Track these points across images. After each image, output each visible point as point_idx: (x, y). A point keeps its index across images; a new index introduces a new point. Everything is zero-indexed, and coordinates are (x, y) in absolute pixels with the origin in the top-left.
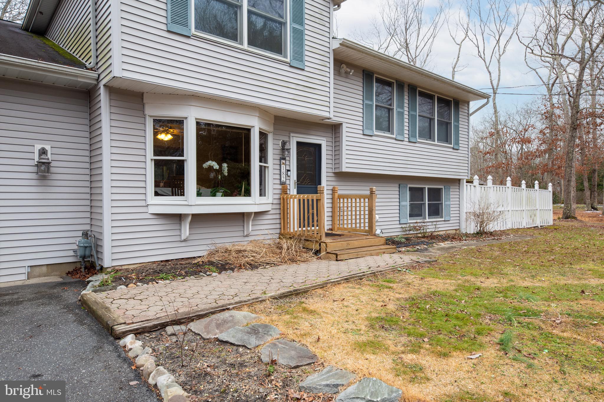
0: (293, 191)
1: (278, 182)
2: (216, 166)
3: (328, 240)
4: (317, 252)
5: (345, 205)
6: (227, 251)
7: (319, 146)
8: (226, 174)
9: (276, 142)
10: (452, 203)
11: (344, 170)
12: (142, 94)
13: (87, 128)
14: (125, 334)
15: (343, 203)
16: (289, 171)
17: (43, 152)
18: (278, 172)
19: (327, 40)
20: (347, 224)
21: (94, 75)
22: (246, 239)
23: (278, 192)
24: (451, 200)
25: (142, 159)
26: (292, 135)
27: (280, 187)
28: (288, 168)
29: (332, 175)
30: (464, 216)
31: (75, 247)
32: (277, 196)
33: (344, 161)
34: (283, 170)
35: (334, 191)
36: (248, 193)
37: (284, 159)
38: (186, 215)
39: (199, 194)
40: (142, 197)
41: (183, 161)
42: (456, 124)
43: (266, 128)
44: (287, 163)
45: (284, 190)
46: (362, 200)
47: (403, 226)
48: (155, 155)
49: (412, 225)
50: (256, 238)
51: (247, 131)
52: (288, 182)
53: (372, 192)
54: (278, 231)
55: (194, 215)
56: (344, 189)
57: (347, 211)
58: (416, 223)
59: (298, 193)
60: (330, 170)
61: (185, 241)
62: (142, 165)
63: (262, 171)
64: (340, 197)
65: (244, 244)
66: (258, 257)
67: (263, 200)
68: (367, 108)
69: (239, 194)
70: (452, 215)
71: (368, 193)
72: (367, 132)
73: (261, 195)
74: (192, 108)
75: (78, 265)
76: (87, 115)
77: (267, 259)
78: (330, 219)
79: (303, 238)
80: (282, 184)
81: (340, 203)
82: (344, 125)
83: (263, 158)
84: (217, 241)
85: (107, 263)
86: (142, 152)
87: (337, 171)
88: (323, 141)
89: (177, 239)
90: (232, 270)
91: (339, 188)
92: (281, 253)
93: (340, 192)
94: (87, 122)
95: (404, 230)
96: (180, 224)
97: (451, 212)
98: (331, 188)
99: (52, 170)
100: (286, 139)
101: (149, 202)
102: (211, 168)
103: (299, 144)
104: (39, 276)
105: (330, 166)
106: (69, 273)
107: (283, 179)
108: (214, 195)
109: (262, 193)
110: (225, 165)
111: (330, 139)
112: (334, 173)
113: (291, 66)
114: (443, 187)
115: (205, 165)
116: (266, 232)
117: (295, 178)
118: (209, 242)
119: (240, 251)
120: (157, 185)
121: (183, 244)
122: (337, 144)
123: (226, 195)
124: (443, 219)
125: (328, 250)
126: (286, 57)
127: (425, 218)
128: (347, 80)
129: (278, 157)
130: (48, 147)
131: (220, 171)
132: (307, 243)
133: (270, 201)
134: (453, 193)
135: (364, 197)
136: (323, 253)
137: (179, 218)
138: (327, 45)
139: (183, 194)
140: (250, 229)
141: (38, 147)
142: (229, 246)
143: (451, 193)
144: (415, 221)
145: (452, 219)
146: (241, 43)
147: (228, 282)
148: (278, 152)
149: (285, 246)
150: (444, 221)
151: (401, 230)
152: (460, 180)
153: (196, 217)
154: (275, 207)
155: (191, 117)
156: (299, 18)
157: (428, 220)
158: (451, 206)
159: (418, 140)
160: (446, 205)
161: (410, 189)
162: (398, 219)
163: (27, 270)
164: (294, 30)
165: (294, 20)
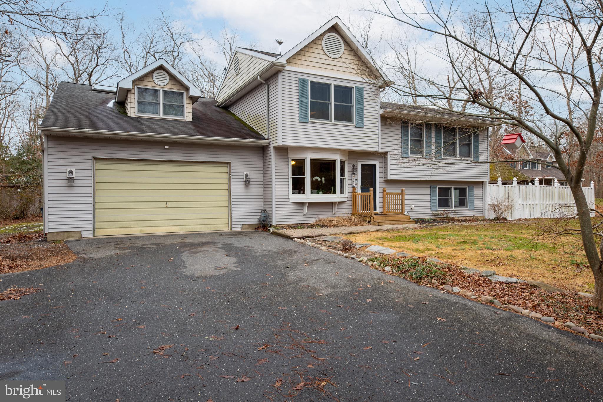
0: (359, 191)
1: (351, 186)
2: (319, 179)
3: (375, 216)
4: (369, 222)
5: (390, 199)
6: (324, 220)
7: (375, 165)
8: (324, 183)
9: (349, 165)
10: (475, 198)
11: (389, 178)
12: (287, 148)
13: (262, 163)
14: (294, 238)
15: (390, 198)
16: (357, 180)
17: (247, 175)
18: (351, 181)
19: (377, 109)
20: (393, 210)
21: (268, 141)
22: (334, 216)
23: (351, 191)
24: (475, 195)
25: (287, 177)
26: (358, 160)
27: (352, 189)
28: (356, 179)
29: (383, 181)
30: (487, 207)
31: (259, 217)
32: (350, 194)
33: (389, 173)
34: (354, 180)
35: (384, 190)
36: (335, 192)
37: (354, 174)
38: (306, 203)
39: (312, 193)
40: (287, 194)
41: (304, 178)
42: (476, 144)
43: (343, 159)
44: (356, 176)
45: (354, 190)
46: (399, 196)
47: (433, 212)
48: (293, 175)
49: (439, 212)
50: (339, 215)
51: (334, 162)
52: (356, 186)
53: (402, 191)
54: (351, 212)
55: (309, 203)
56: (390, 190)
57: (391, 202)
58: (444, 210)
59: (362, 192)
60: (382, 179)
61: (305, 215)
62: (287, 180)
63: (342, 181)
64: (387, 194)
65: (333, 218)
66: (340, 223)
67: (343, 195)
68: (405, 142)
69: (330, 193)
70: (475, 206)
71: (400, 191)
72: (405, 156)
73: (341, 193)
74: (309, 153)
75: (259, 225)
76: (262, 158)
77: (344, 224)
78: (382, 206)
79: (363, 215)
80: (353, 187)
81: (387, 197)
82: (389, 153)
83: (343, 174)
84: (320, 216)
85: (274, 223)
86: (287, 174)
87: (386, 179)
88: (377, 163)
89: (301, 214)
90: (327, 227)
91: (387, 189)
92: (351, 222)
93: (387, 191)
94: (262, 161)
95: (434, 215)
96: (303, 207)
97: (475, 204)
98: (382, 189)
99: (251, 183)
100: (355, 163)
101: (290, 197)
102: (316, 180)
103: (362, 165)
104: (245, 229)
105: (381, 176)
106: (256, 229)
107: (354, 185)
108: (318, 193)
109: (342, 192)
110: (323, 178)
111: (381, 161)
112: (384, 180)
113: (356, 127)
114: (468, 187)
115: (314, 179)
116: (344, 212)
117: (360, 184)
118: (316, 216)
119: (331, 220)
120: (293, 189)
121: (304, 217)
122: (385, 164)
123: (324, 193)
124: (468, 209)
125: (375, 221)
126: (353, 123)
128: (391, 127)
129: (351, 173)
130: (248, 173)
131: (321, 181)
132: (365, 218)
133: (347, 196)
134: (477, 192)
135: (399, 194)
136: (372, 222)
137: (302, 204)
138: (377, 112)
139: (304, 193)
140: (336, 210)
141: (245, 173)
142: (325, 219)
143: (475, 191)
144: (443, 209)
145: (475, 209)
146: (331, 121)
147: (325, 230)
148: (350, 170)
149: (353, 219)
150: (469, 210)
151: (432, 215)
152: (482, 182)
153: (310, 204)
154: (349, 199)
155: (308, 157)
156: (360, 102)
157: (453, 209)
158: (475, 200)
159: (443, 158)
160: (470, 199)
161: (439, 188)
162: (430, 208)
163: (241, 226)
164: (358, 109)
165: (357, 104)
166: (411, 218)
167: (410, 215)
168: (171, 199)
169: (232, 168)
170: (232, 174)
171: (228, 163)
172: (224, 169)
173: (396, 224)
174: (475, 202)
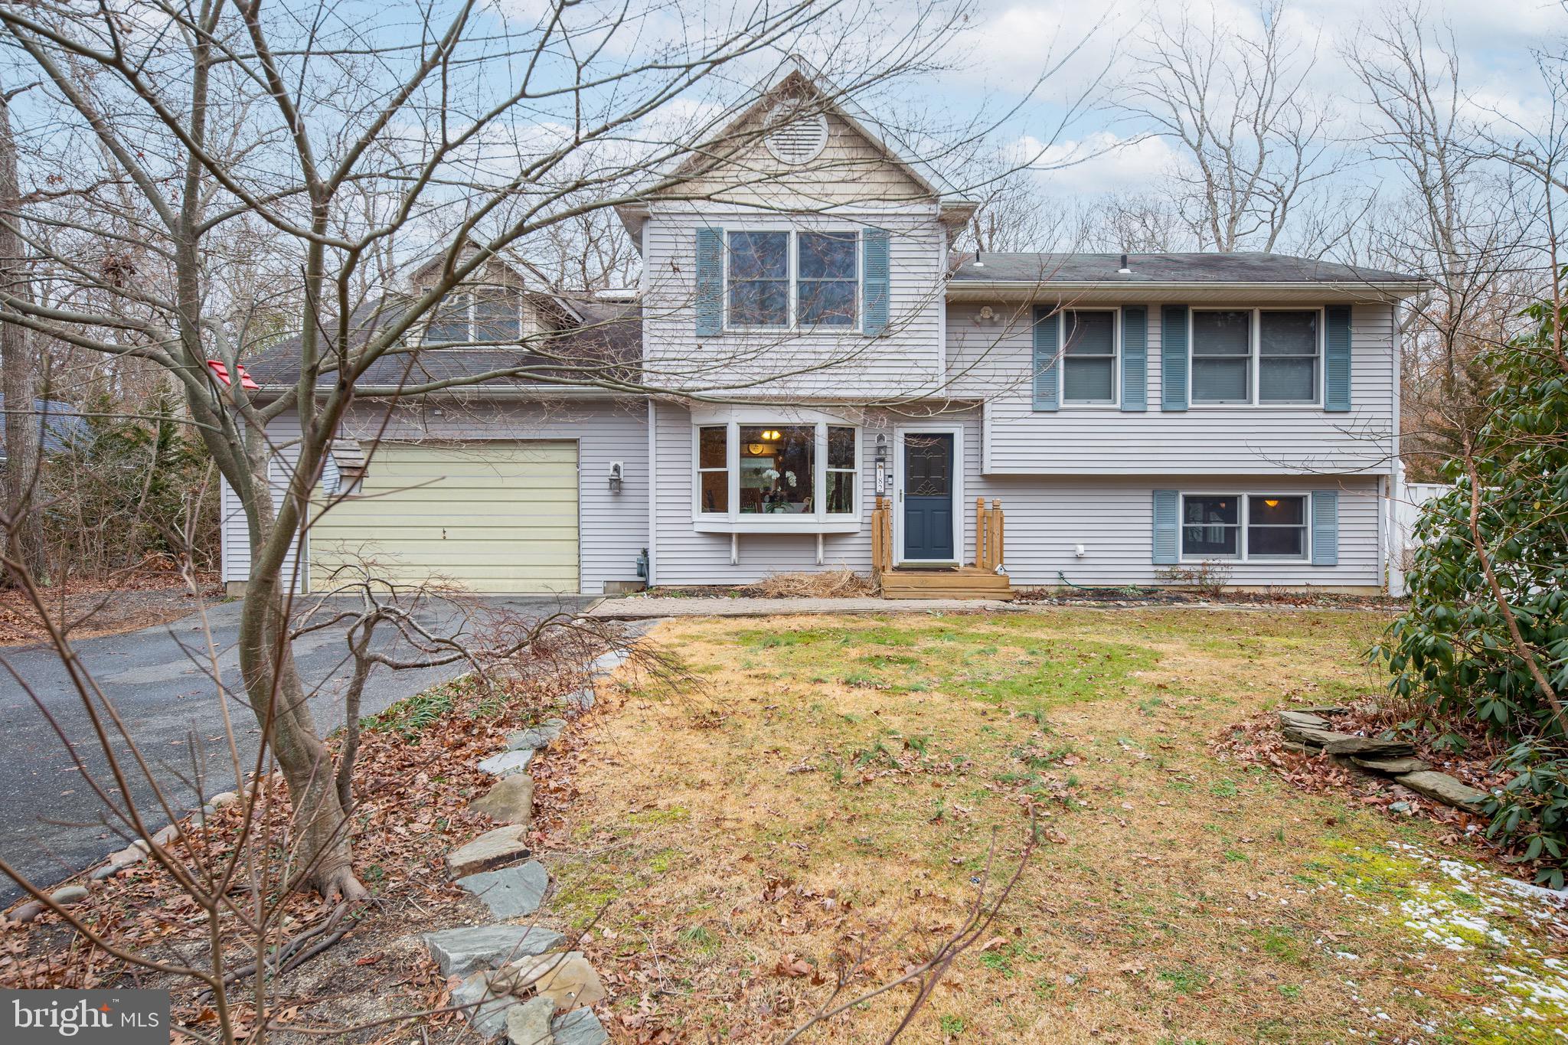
0: (897, 505)
1: (873, 492)
7: (951, 436)
8: (794, 485)
9: (869, 437)
10: (1341, 527)
11: (989, 471)
16: (890, 476)
17: (616, 469)
18: (870, 479)
19: (932, 284)
22: (819, 568)
23: (872, 506)
24: (1338, 520)
25: (690, 472)
26: (895, 425)
27: (875, 500)
28: (889, 472)
29: (977, 479)
32: (871, 515)
33: (988, 456)
34: (881, 476)
35: (979, 504)
37: (882, 460)
38: (732, 534)
39: (742, 511)
40: (687, 514)
41: (726, 474)
42: (1334, 359)
43: (844, 422)
44: (888, 466)
45: (882, 504)
47: (1160, 569)
48: (702, 466)
49: (1183, 568)
50: (834, 568)
52: (888, 493)
55: (739, 535)
58: (1202, 564)
59: (908, 508)
60: (972, 472)
61: (734, 564)
62: (687, 479)
63: (840, 479)
65: (817, 574)
67: (840, 517)
68: (1042, 366)
69: (796, 510)
70: (1341, 555)
72: (1045, 407)
73: (837, 511)
74: (734, 412)
78: (973, 548)
80: (880, 495)
82: (988, 401)
84: (777, 568)
85: (652, 581)
86: (687, 465)
87: (981, 473)
88: (957, 430)
91: (989, 499)
95: (1160, 576)
96: (727, 545)
97: (1340, 548)
98: (972, 499)
99: (624, 486)
100: (884, 432)
101: (695, 519)
103: (908, 436)
105: (969, 465)
107: (880, 489)
109: (839, 508)
110: (791, 474)
111: (970, 425)
112: (980, 476)
113: (866, 338)
114: (1310, 494)
115: (764, 476)
116: (850, 561)
117: (901, 486)
118: (765, 568)
120: (704, 500)
121: (734, 568)
122: (983, 431)
124: (1309, 561)
126: (857, 327)
127: (1240, 557)
129: (872, 458)
130: (620, 464)
133: (859, 519)
134: (1351, 508)
137: (727, 536)
138: (932, 291)
139: (726, 511)
141: (613, 464)
143: (1342, 506)
144: (1204, 561)
145: (1340, 562)
146: (788, 326)
148: (872, 451)
150: (1312, 565)
151: (1153, 575)
152: (1378, 478)
153: (742, 537)
154: (866, 527)
155: (734, 421)
156: (879, 267)
157: (1245, 559)
158: (1341, 534)
159: (1190, 405)
160: (1316, 534)
161: (1188, 500)
162: (1149, 555)
163: (601, 585)
164: (870, 289)
165: (869, 275)
166: (1011, 582)
167: (1010, 575)
168: (455, 521)
169: (583, 453)
170: (584, 466)
171: (574, 441)
172: (568, 455)
173: (943, 597)
174: (1341, 541)
